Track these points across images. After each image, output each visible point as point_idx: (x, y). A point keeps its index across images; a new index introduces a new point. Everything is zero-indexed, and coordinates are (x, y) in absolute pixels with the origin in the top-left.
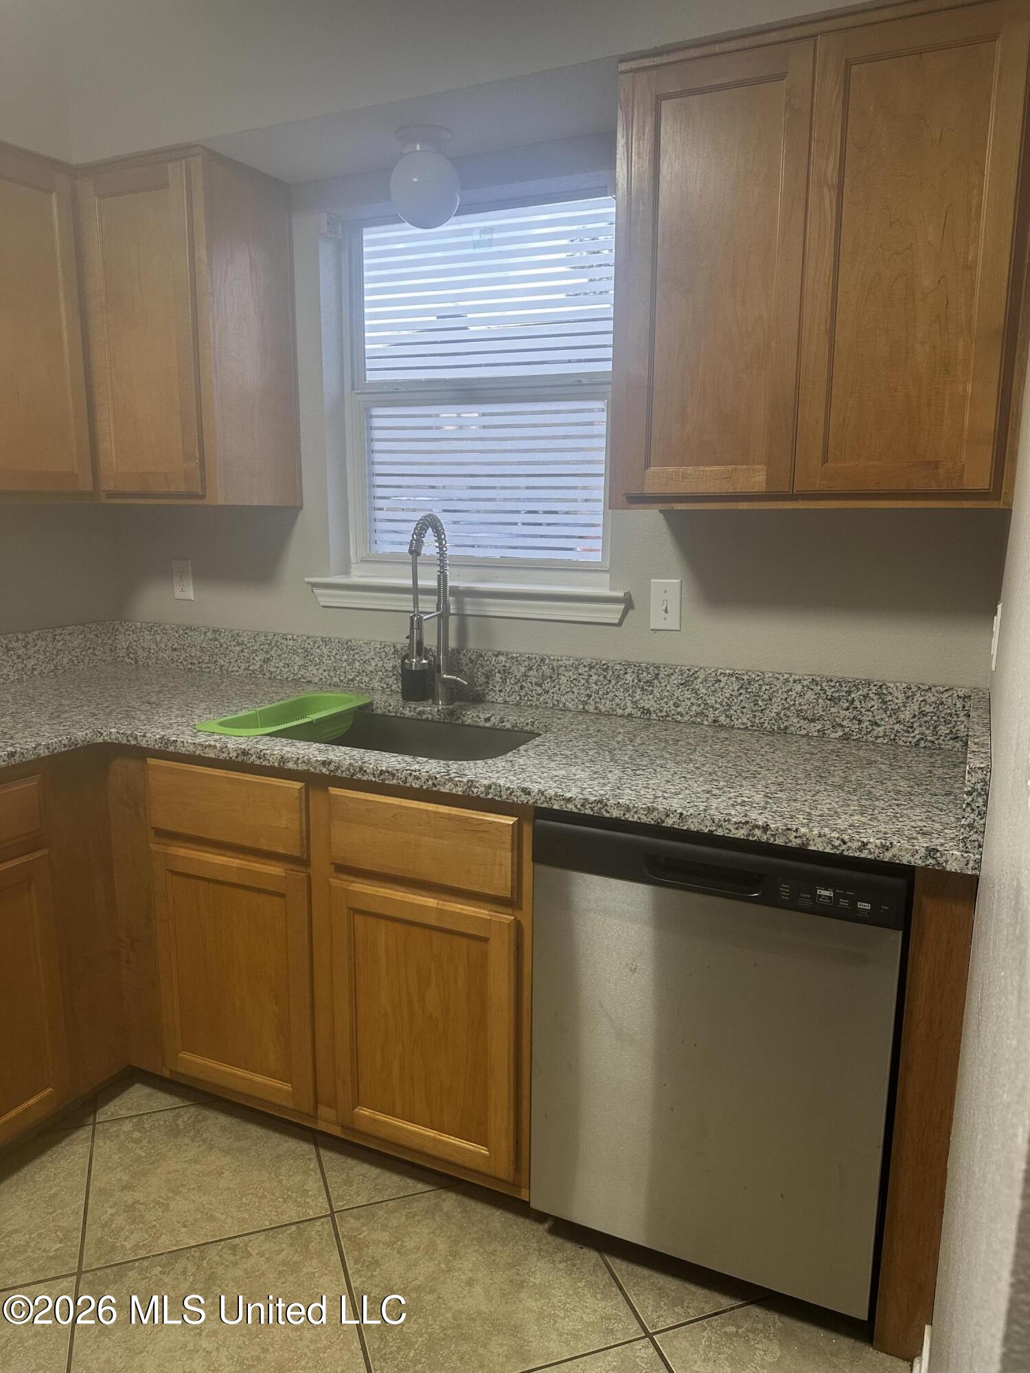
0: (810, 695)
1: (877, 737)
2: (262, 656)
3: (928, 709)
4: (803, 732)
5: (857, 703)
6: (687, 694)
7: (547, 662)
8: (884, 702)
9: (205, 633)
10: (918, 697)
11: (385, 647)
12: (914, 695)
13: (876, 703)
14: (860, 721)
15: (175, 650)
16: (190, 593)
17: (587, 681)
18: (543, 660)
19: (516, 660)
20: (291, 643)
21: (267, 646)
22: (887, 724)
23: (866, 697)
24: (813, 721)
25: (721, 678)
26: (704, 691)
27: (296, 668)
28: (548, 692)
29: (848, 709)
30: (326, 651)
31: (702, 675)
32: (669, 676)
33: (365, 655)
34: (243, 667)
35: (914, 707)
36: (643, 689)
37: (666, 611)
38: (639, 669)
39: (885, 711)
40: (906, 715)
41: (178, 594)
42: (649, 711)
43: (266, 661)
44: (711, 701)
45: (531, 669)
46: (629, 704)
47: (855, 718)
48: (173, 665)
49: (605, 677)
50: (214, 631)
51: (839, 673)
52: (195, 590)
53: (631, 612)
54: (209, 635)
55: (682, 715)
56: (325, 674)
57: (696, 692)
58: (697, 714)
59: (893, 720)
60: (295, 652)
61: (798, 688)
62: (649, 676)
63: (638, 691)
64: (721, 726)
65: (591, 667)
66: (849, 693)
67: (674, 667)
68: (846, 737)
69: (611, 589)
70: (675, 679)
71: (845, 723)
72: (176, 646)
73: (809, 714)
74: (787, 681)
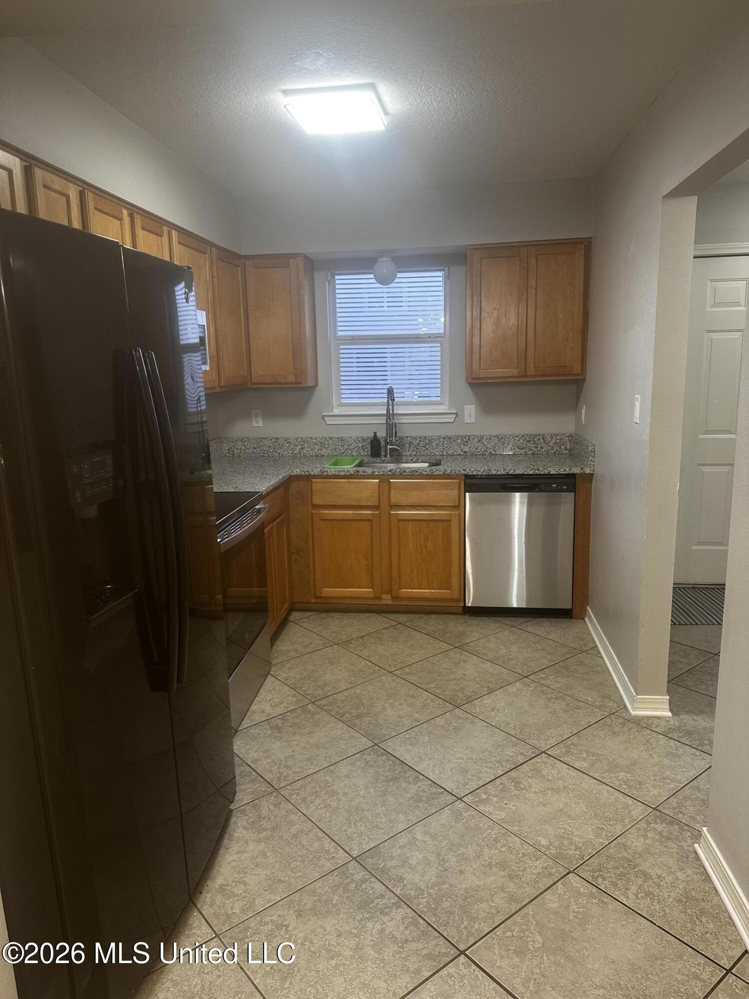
0: (521, 441)
1: (543, 452)
2: (300, 447)
3: (558, 441)
4: (520, 453)
5: (536, 442)
6: (480, 445)
7: (427, 438)
8: (544, 440)
9: (271, 440)
10: (555, 438)
11: (358, 438)
12: (553, 437)
13: (542, 441)
14: (537, 448)
15: (255, 448)
16: (261, 424)
17: (443, 443)
18: (425, 437)
19: (415, 438)
20: (314, 440)
21: (302, 443)
22: (546, 447)
23: (539, 439)
24: (523, 449)
25: (492, 438)
26: (486, 443)
27: (317, 450)
28: (428, 449)
29: (533, 444)
30: (331, 442)
31: (485, 438)
32: (473, 439)
33: (349, 442)
34: (290, 452)
35: (553, 441)
36: (464, 444)
37: (470, 416)
38: (463, 437)
39: (545, 443)
40: (551, 444)
41: (254, 424)
42: (466, 452)
43: (302, 449)
44: (489, 446)
45: (421, 441)
46: (459, 450)
47: (536, 446)
48: (254, 455)
49: (450, 441)
50: (276, 438)
51: (529, 433)
52: (263, 421)
53: (457, 418)
54: (273, 440)
55: (479, 452)
56: (331, 451)
57: (483, 443)
58: (484, 451)
59: (547, 446)
60: (316, 444)
61: (518, 438)
62: (466, 439)
63: (463, 445)
64: (493, 454)
65: (444, 438)
66: (534, 438)
67: (475, 436)
68: (533, 454)
69: (449, 410)
70: (476, 440)
71: (533, 449)
72: (256, 446)
73: (521, 447)
74: (514, 436)
